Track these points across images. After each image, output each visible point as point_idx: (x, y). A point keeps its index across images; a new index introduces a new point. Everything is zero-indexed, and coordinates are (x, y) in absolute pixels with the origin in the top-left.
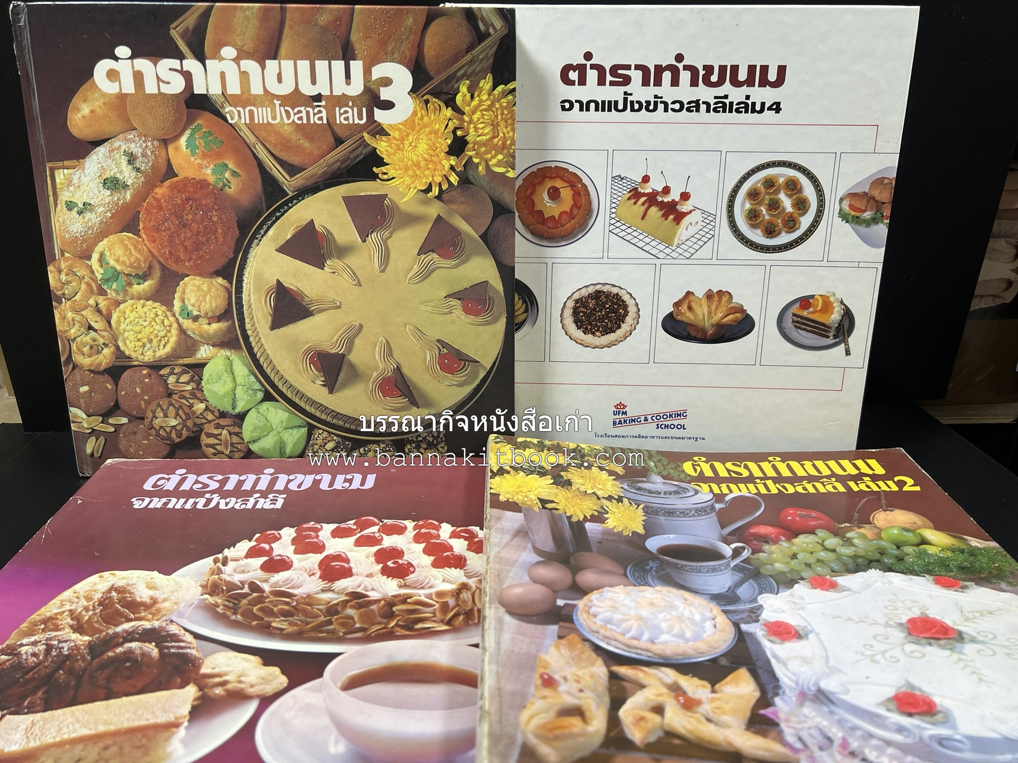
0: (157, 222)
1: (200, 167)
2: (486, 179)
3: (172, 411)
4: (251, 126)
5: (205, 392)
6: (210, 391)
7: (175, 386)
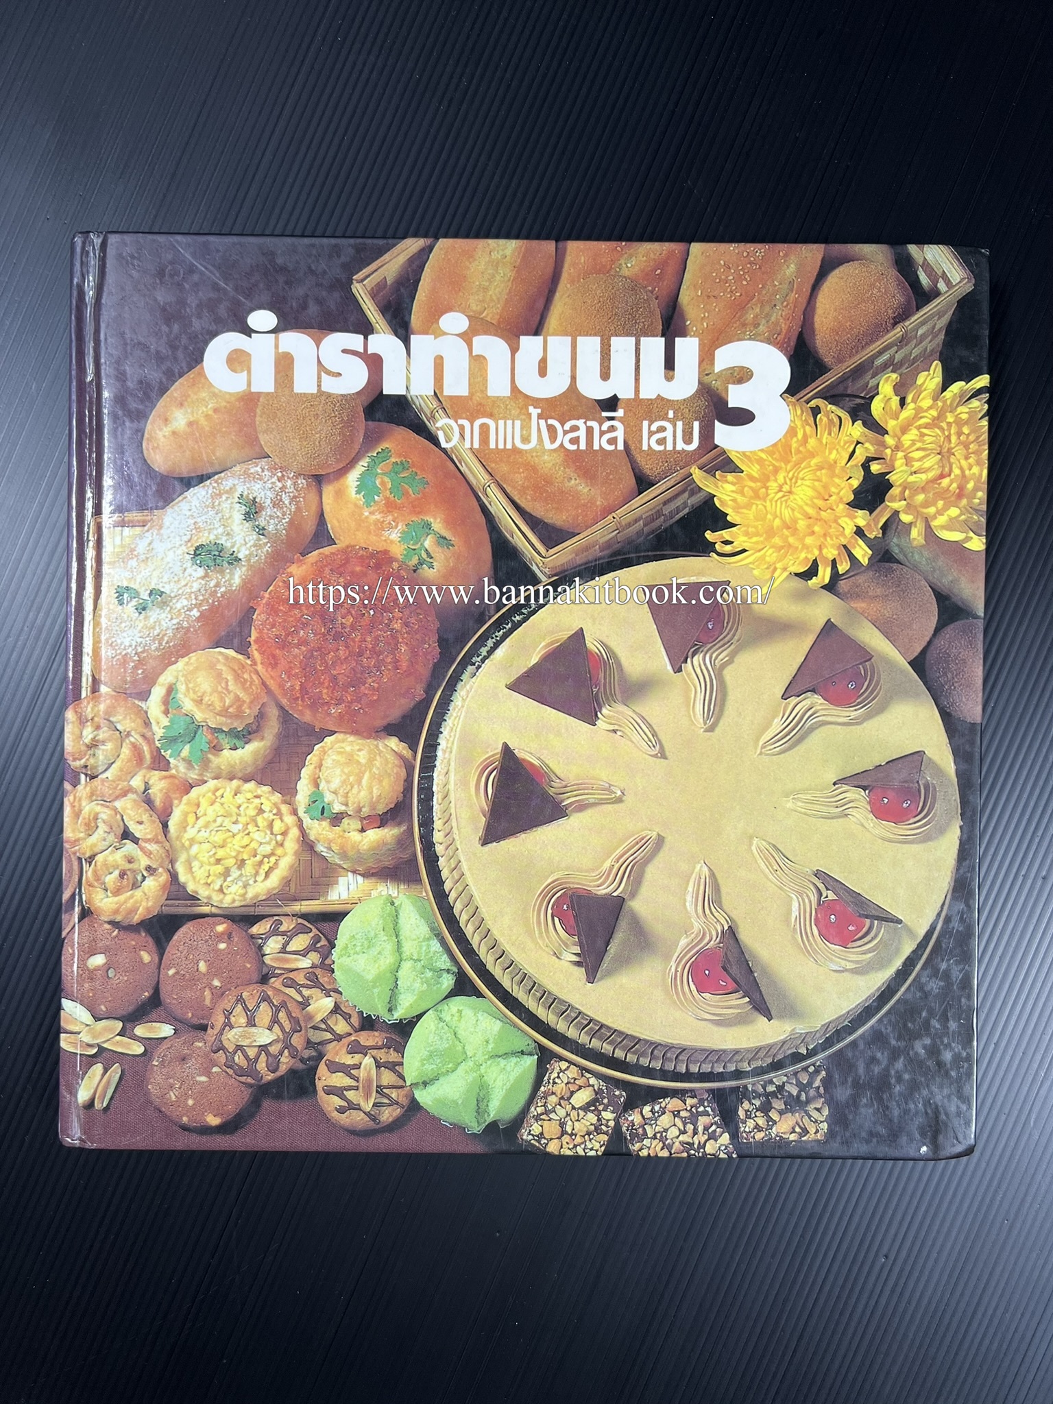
0: (284, 628)
1: (380, 527)
2: (925, 553)
3: (265, 1014)
4: (482, 456)
5: (337, 974)
6: (347, 971)
7: (278, 959)
